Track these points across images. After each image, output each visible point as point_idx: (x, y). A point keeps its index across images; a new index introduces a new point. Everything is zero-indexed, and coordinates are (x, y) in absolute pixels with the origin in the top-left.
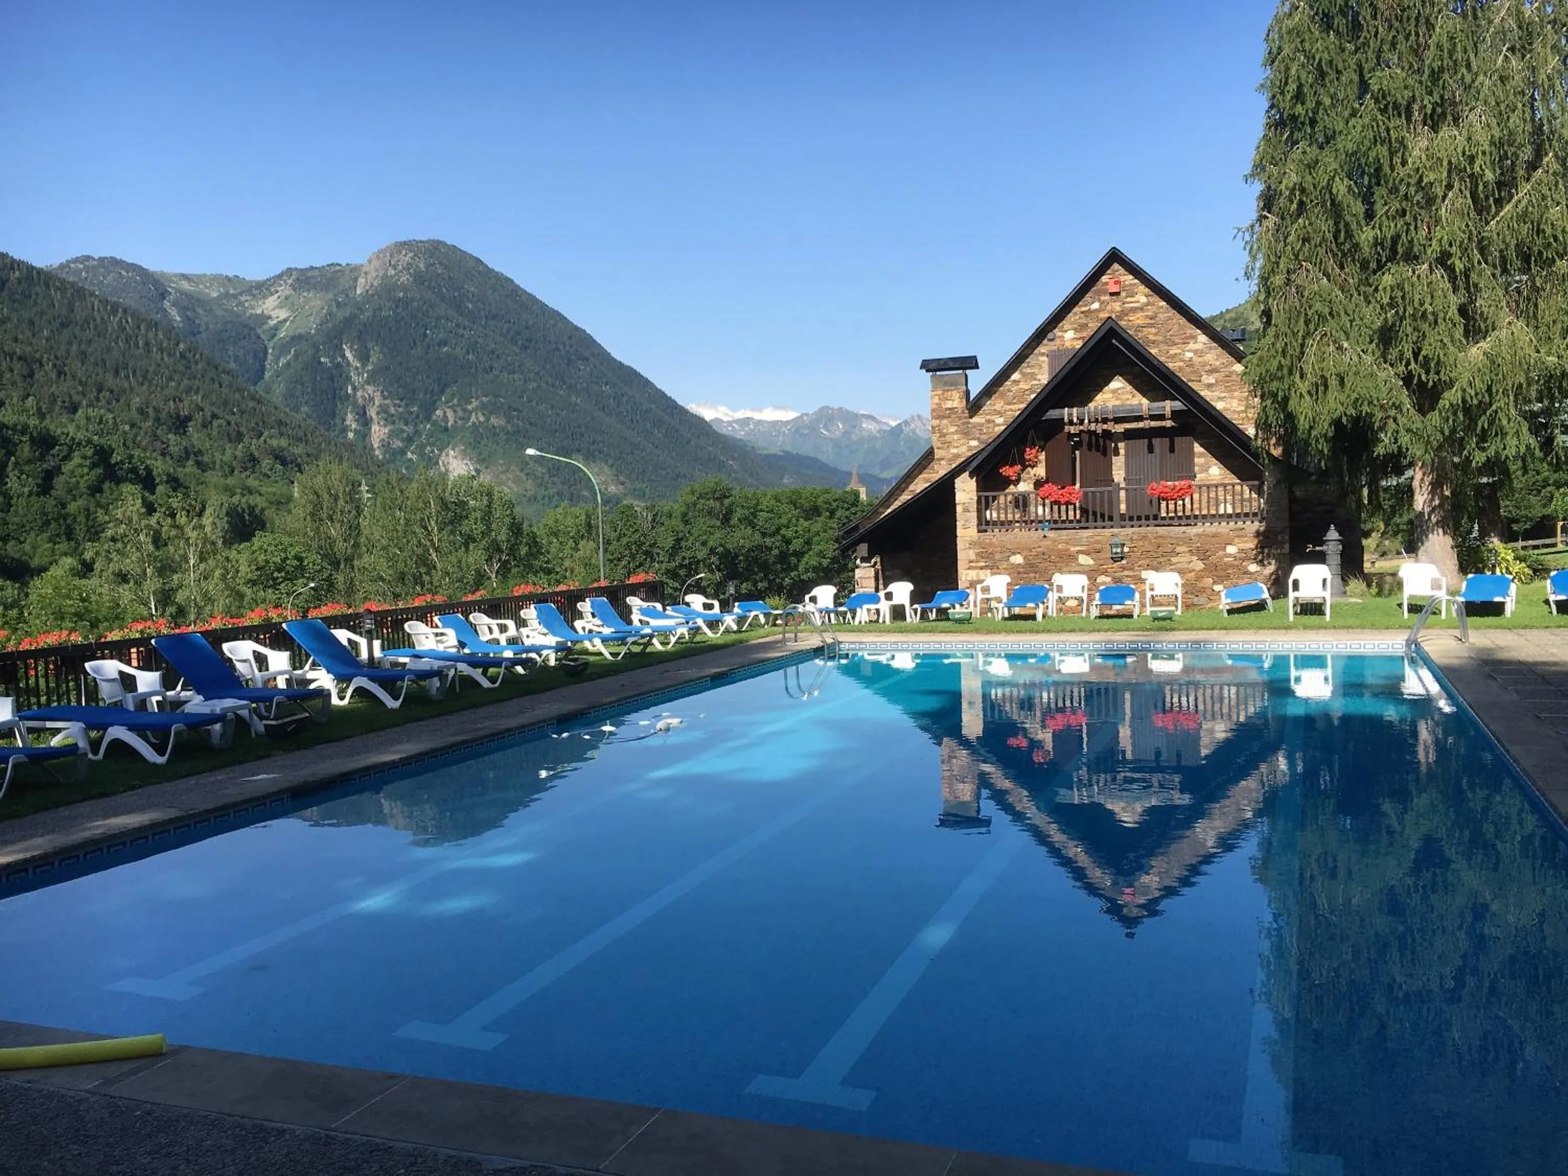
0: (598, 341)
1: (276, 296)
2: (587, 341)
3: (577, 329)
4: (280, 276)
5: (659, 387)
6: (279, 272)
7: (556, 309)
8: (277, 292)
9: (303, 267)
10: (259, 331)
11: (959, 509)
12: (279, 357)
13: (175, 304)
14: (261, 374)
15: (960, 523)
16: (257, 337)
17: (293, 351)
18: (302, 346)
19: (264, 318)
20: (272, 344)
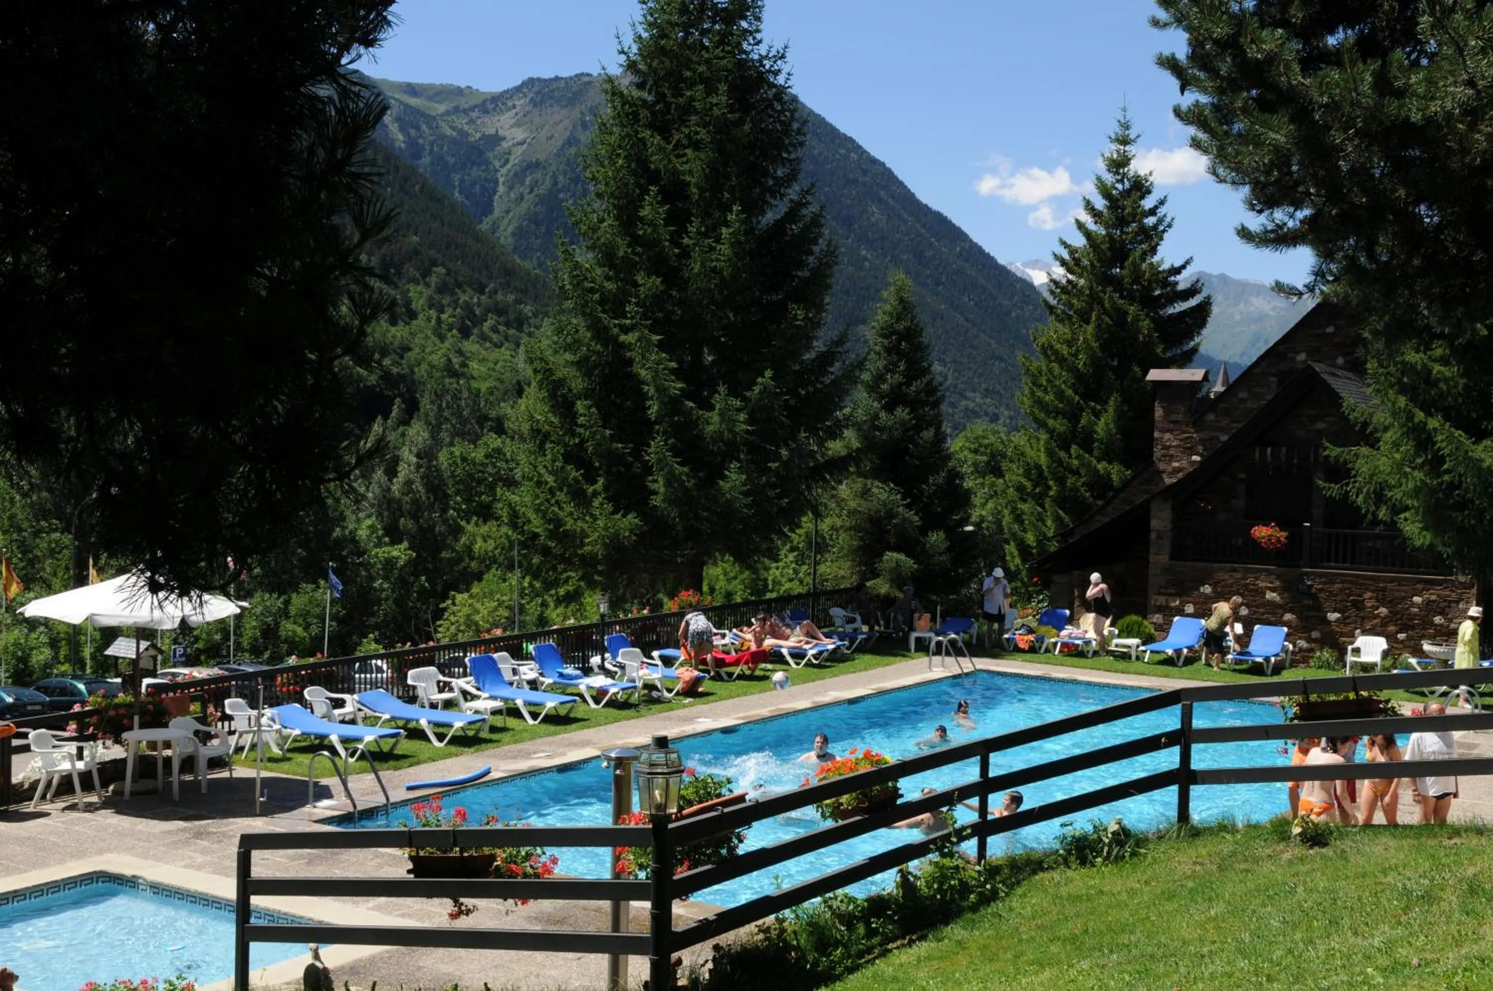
0: (901, 177)
1: (514, 111)
2: (888, 176)
3: (874, 161)
4: (518, 89)
5: (975, 240)
6: (519, 83)
7: (849, 135)
8: (514, 107)
9: (547, 77)
10: (490, 155)
11: (1153, 536)
12: (511, 188)
13: (398, 119)
14: (488, 209)
15: (1153, 549)
16: (487, 162)
17: (528, 181)
18: (538, 175)
19: (496, 139)
20: (504, 171)
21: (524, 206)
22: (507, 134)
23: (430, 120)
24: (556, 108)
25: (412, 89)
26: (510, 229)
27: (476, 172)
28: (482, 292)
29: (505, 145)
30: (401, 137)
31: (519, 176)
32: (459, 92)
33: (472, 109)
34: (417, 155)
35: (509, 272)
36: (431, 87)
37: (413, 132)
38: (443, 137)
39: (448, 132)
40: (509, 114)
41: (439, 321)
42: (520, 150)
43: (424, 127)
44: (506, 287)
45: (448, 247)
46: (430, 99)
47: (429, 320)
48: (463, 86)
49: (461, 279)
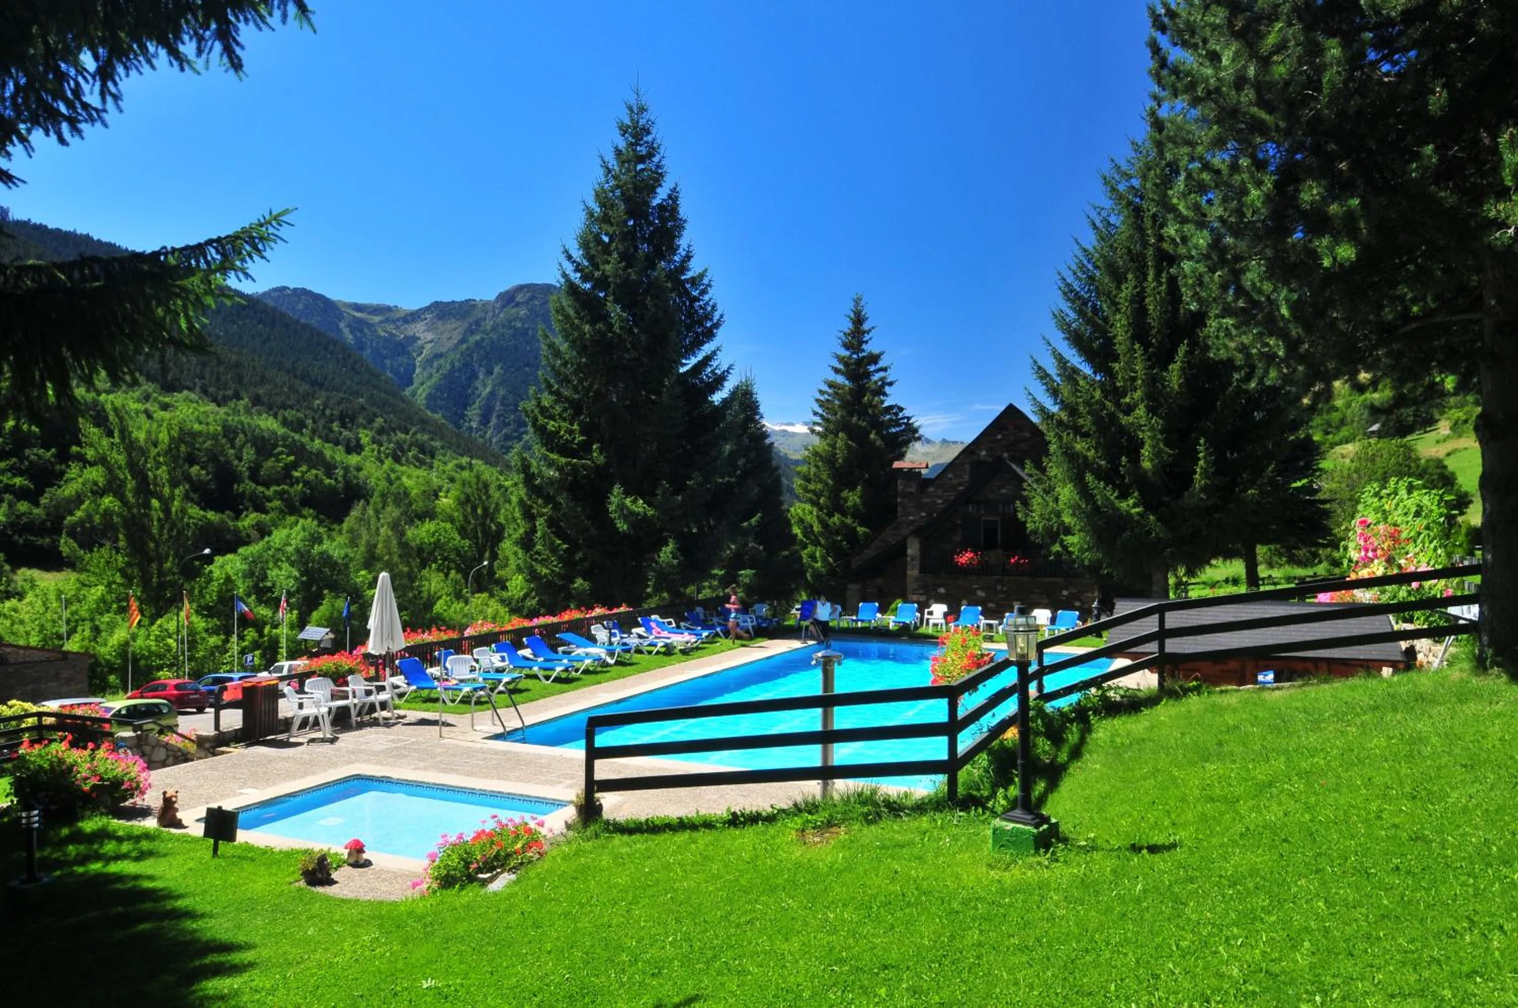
1: (425, 322)
4: (429, 308)
8: (425, 319)
9: (446, 301)
10: (410, 349)
11: (909, 559)
12: (424, 369)
13: (348, 326)
14: (410, 382)
15: (909, 567)
16: (409, 353)
17: (436, 364)
18: (442, 361)
19: (415, 339)
20: (419, 359)
21: (433, 380)
22: (421, 335)
23: (370, 326)
24: (453, 320)
25: (358, 307)
26: (424, 395)
27: (403, 360)
28: (407, 434)
29: (420, 342)
30: (351, 337)
31: (429, 362)
32: (389, 309)
33: (398, 320)
34: (362, 348)
35: (424, 422)
36: (372, 306)
37: (359, 334)
38: (379, 337)
39: (383, 334)
40: (421, 324)
41: (379, 452)
42: (429, 346)
43: (366, 331)
44: (423, 430)
45: (384, 405)
46: (370, 313)
47: (373, 451)
48: (392, 305)
49: (393, 425)
